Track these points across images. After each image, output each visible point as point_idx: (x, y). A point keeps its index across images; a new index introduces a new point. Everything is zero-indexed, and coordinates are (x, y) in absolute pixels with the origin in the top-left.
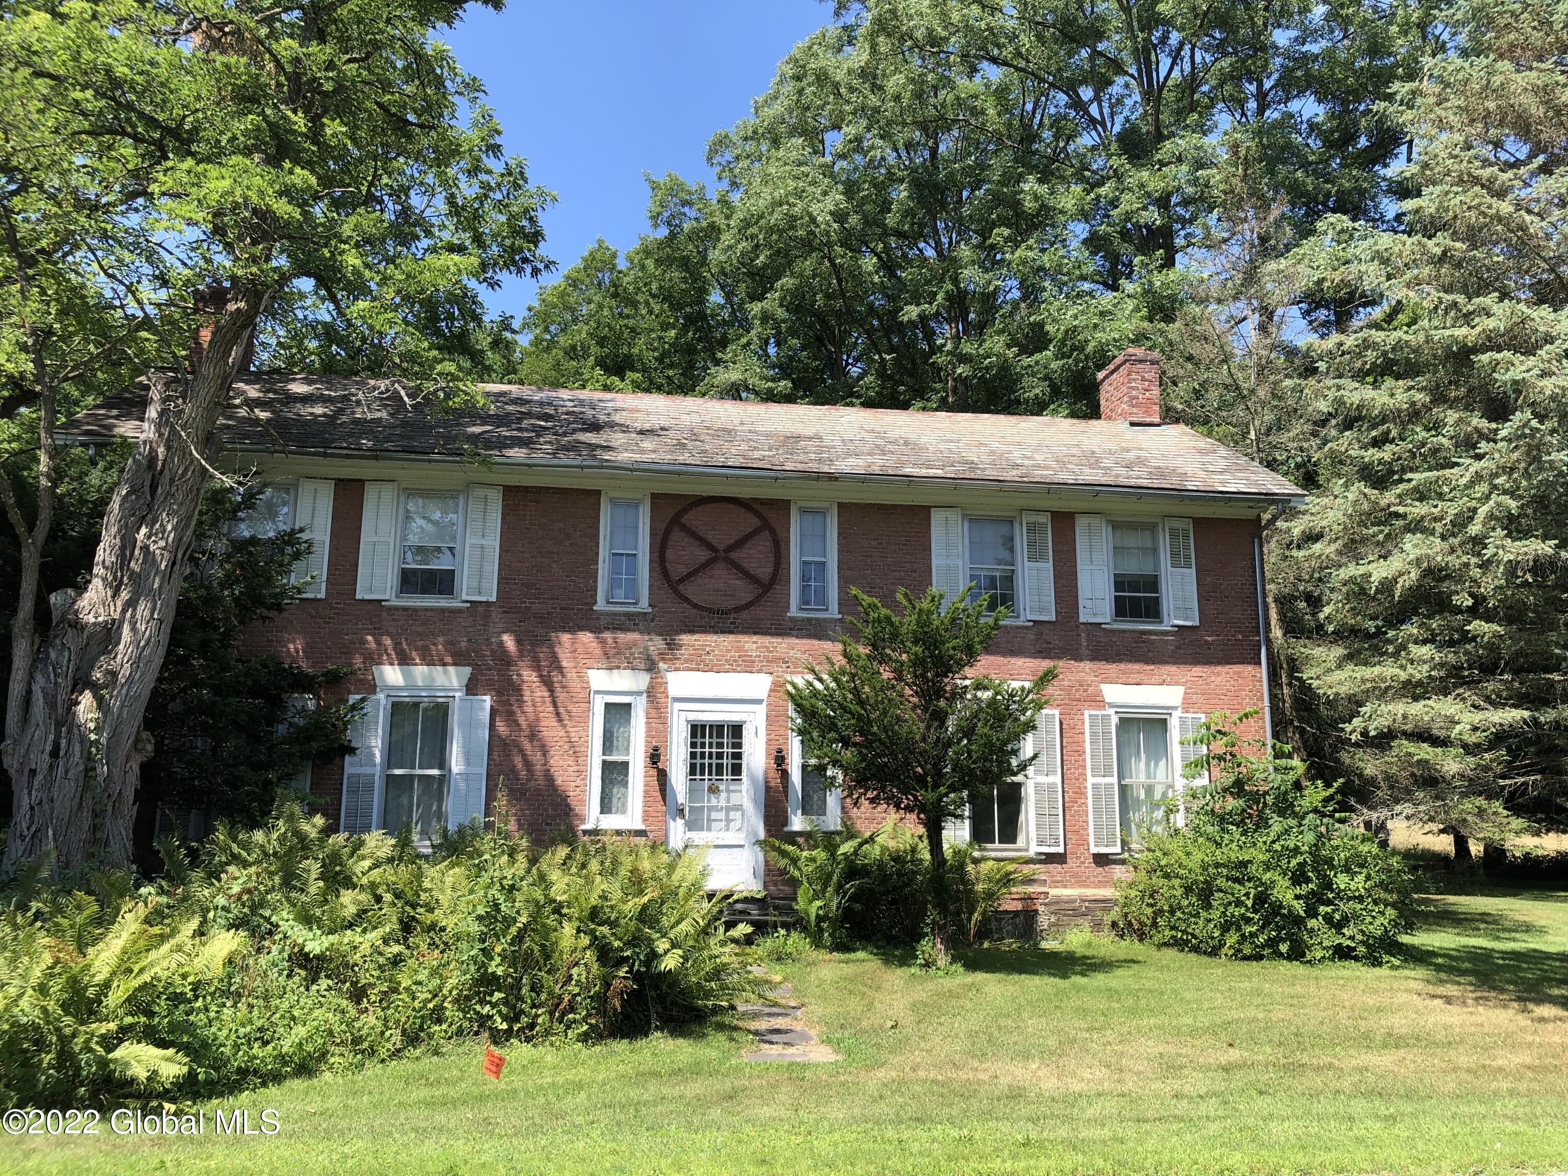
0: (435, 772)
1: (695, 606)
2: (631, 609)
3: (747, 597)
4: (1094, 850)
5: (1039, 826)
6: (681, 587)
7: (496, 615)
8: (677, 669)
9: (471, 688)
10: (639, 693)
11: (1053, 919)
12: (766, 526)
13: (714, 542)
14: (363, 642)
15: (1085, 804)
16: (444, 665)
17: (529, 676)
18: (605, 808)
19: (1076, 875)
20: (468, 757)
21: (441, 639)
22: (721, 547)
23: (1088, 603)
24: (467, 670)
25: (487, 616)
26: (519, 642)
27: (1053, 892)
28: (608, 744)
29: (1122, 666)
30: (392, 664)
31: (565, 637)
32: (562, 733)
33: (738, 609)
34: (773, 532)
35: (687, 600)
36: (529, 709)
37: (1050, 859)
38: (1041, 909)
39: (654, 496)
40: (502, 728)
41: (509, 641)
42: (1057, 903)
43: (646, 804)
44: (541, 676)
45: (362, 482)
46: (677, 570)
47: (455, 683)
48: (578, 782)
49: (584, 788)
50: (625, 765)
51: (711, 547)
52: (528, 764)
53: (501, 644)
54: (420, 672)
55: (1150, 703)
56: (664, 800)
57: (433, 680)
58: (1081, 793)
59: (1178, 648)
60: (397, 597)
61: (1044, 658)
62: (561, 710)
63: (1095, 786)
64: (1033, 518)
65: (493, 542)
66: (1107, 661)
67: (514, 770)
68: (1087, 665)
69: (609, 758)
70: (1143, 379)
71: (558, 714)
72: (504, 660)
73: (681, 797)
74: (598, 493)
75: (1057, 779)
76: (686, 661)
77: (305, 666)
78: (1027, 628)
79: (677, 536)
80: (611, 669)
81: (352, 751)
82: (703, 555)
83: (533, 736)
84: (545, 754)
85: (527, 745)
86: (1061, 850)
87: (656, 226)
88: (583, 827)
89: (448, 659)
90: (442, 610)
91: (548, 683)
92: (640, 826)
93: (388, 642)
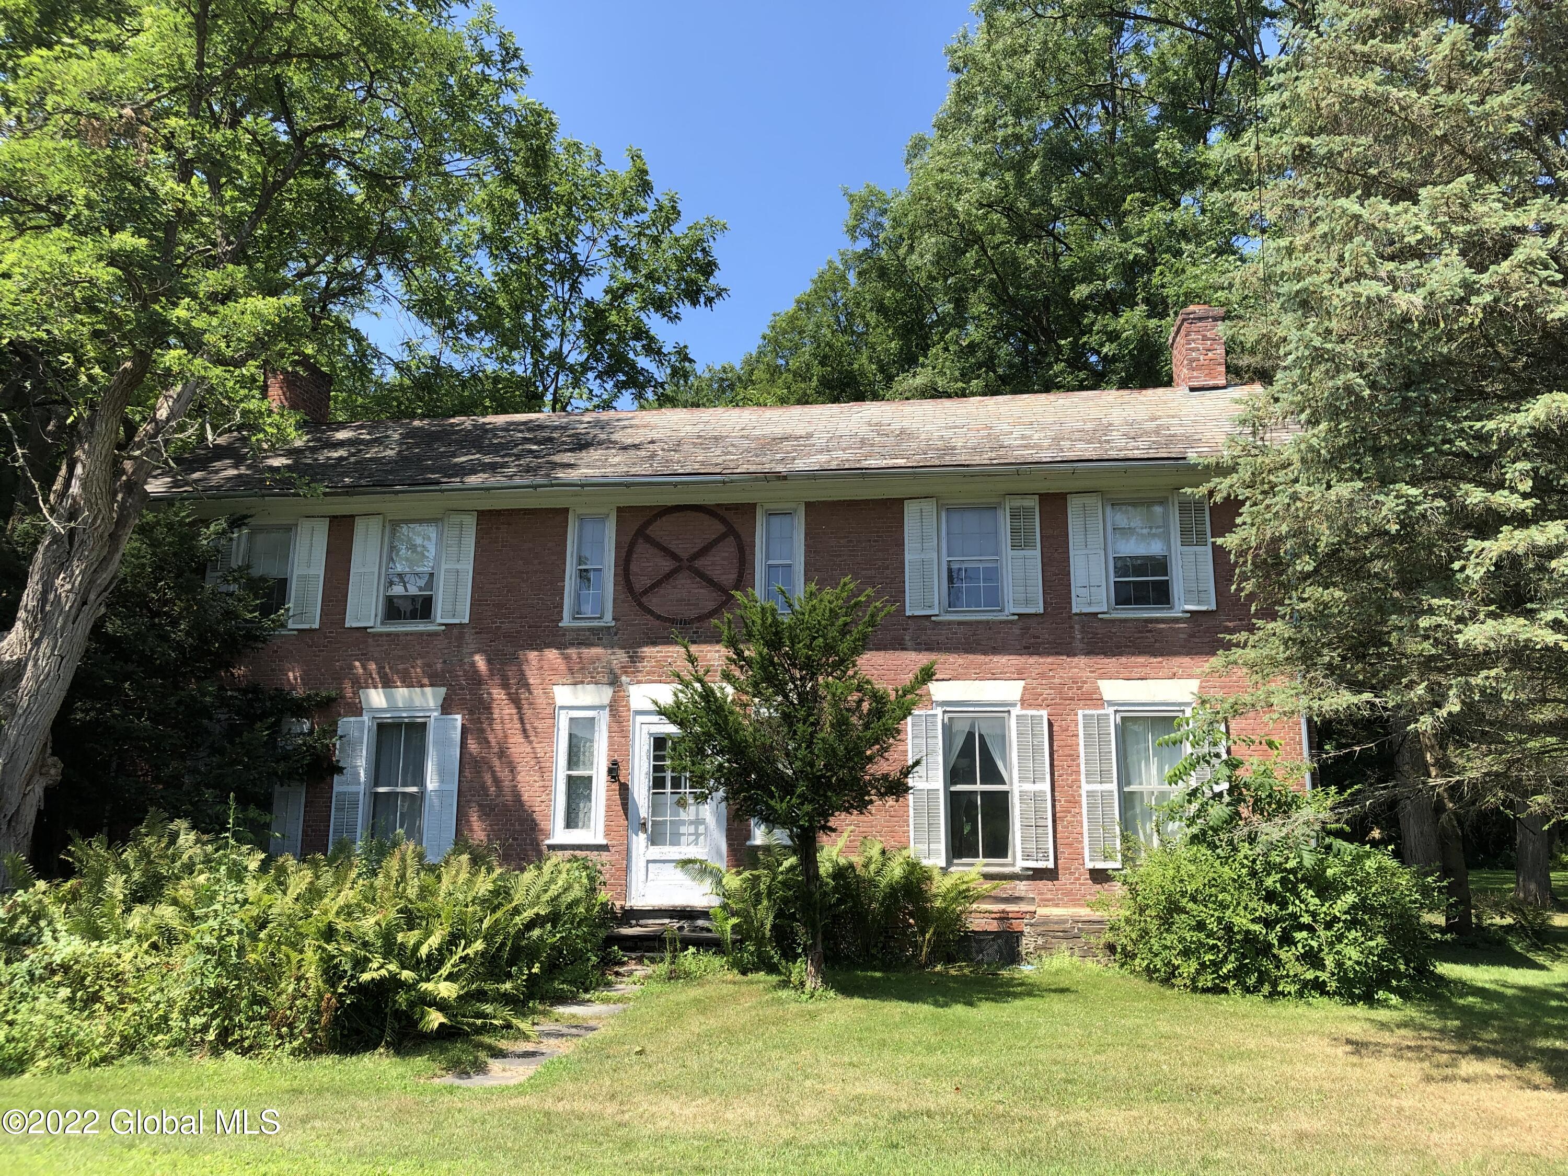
0: (414, 789)
1: (659, 617)
2: (595, 624)
3: (710, 606)
4: (1090, 865)
5: (1024, 840)
6: (644, 600)
7: (469, 637)
8: (639, 682)
9: (446, 708)
10: (602, 707)
11: (1040, 941)
12: (731, 531)
13: (677, 551)
14: (352, 667)
15: (1080, 813)
16: (422, 686)
17: (498, 694)
18: (571, 822)
19: (1069, 893)
20: (442, 774)
21: (419, 662)
22: (685, 555)
23: (1083, 592)
24: (443, 690)
25: (461, 637)
26: (489, 661)
27: (1041, 911)
28: (573, 759)
29: (1123, 660)
30: (376, 687)
31: (533, 655)
32: (529, 750)
33: (701, 618)
34: (738, 537)
35: (650, 612)
36: (497, 727)
37: (1038, 874)
38: (1027, 930)
39: (619, 510)
40: (473, 746)
41: (480, 662)
42: (1044, 923)
43: (608, 818)
44: (508, 694)
45: (352, 517)
46: (641, 582)
47: (432, 704)
48: (544, 797)
49: (549, 803)
50: (590, 778)
51: (674, 556)
52: (497, 781)
53: (473, 664)
54: (401, 693)
55: (1157, 699)
56: (626, 814)
57: (411, 700)
58: (1075, 802)
59: (1192, 636)
60: (382, 623)
61: (1031, 654)
62: (528, 726)
63: (1090, 794)
64: (1018, 502)
65: (467, 566)
66: (1106, 654)
67: (484, 788)
68: (1081, 661)
69: (574, 773)
70: (1205, 338)
71: (524, 731)
72: (476, 680)
73: (644, 811)
74: (566, 510)
75: (1046, 786)
76: (648, 673)
77: (299, 692)
78: (1011, 622)
79: (642, 548)
80: (575, 684)
81: (340, 770)
82: (666, 565)
83: (502, 753)
84: (512, 770)
85: (496, 762)
86: (1051, 865)
87: (854, 238)
88: (548, 842)
89: (426, 681)
90: (421, 634)
91: (516, 701)
92: (601, 840)
93: (373, 666)
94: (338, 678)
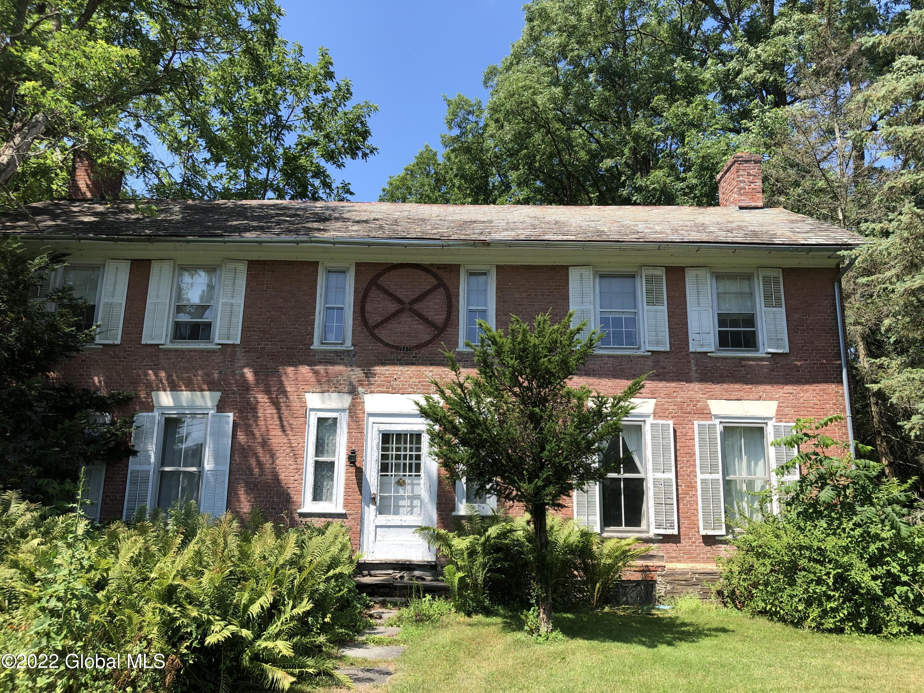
0: (194, 469)
1: (387, 345)
2: (339, 348)
3: (427, 337)
4: (703, 532)
5: (657, 513)
6: (376, 331)
7: (240, 354)
8: (372, 392)
9: (221, 407)
10: (343, 410)
11: (669, 587)
12: (441, 284)
13: (402, 297)
14: (146, 375)
15: (695, 495)
16: (202, 390)
17: (262, 398)
18: (317, 496)
19: (688, 553)
20: (217, 458)
21: (200, 372)
22: (407, 300)
23: (696, 337)
24: (218, 394)
25: (233, 354)
26: (256, 373)
27: (669, 566)
28: (320, 448)
29: (725, 386)
30: (165, 390)
31: (290, 370)
32: (285, 441)
33: (418, 347)
34: (446, 288)
35: (381, 341)
36: (261, 423)
37: (667, 539)
38: (659, 579)
39: (358, 265)
40: (242, 437)
41: (249, 374)
42: (672, 575)
43: (347, 494)
44: (270, 398)
45: (149, 261)
46: (373, 319)
47: (209, 404)
48: (297, 477)
49: (301, 481)
50: (332, 464)
51: (399, 301)
52: (260, 464)
53: (243, 375)
54: (185, 396)
55: (749, 414)
56: (360, 491)
57: (193, 401)
58: (692, 486)
59: (772, 370)
60: (171, 342)
61: (661, 380)
62: (285, 423)
63: (703, 481)
64: (651, 272)
65: (239, 301)
66: (713, 382)
67: (250, 469)
68: (696, 386)
69: (320, 459)
70: (749, 174)
71: (282, 426)
72: (245, 387)
73: (374, 489)
74: (317, 263)
75: (672, 475)
76: (379, 386)
77: (103, 393)
78: (646, 357)
79: (374, 293)
80: (323, 392)
81: (135, 453)
82: (393, 307)
83: (265, 443)
84: (273, 456)
85: (260, 450)
86: (675, 532)
87: (451, 128)
88: (299, 511)
89: (205, 387)
90: (202, 351)
91: (276, 404)
92: (340, 510)
93: (163, 374)
94: (135, 382)
